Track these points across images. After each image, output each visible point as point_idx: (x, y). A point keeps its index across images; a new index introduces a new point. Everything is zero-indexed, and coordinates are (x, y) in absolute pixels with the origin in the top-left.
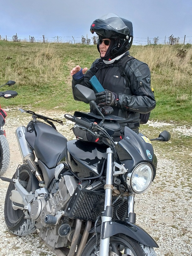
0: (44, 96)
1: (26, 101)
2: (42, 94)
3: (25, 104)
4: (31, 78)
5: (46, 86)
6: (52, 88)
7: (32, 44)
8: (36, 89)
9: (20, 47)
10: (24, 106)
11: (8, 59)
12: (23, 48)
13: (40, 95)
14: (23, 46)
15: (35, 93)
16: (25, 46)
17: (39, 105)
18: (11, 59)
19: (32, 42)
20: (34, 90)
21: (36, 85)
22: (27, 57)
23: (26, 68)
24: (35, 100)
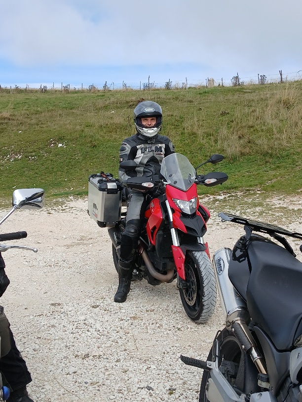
0: (282, 171)
1: (251, 181)
2: (278, 167)
3: (251, 186)
4: (259, 142)
5: (285, 153)
6: (295, 157)
7: (261, 86)
8: (267, 159)
9: (242, 93)
10: (248, 190)
11: (224, 114)
12: (247, 94)
13: (275, 169)
14: (247, 91)
15: (266, 167)
16: (250, 91)
17: (273, 186)
18: (228, 113)
19: (263, 84)
20: (264, 161)
21: (267, 153)
22: (253, 108)
23: (252, 127)
24: (265, 178)
